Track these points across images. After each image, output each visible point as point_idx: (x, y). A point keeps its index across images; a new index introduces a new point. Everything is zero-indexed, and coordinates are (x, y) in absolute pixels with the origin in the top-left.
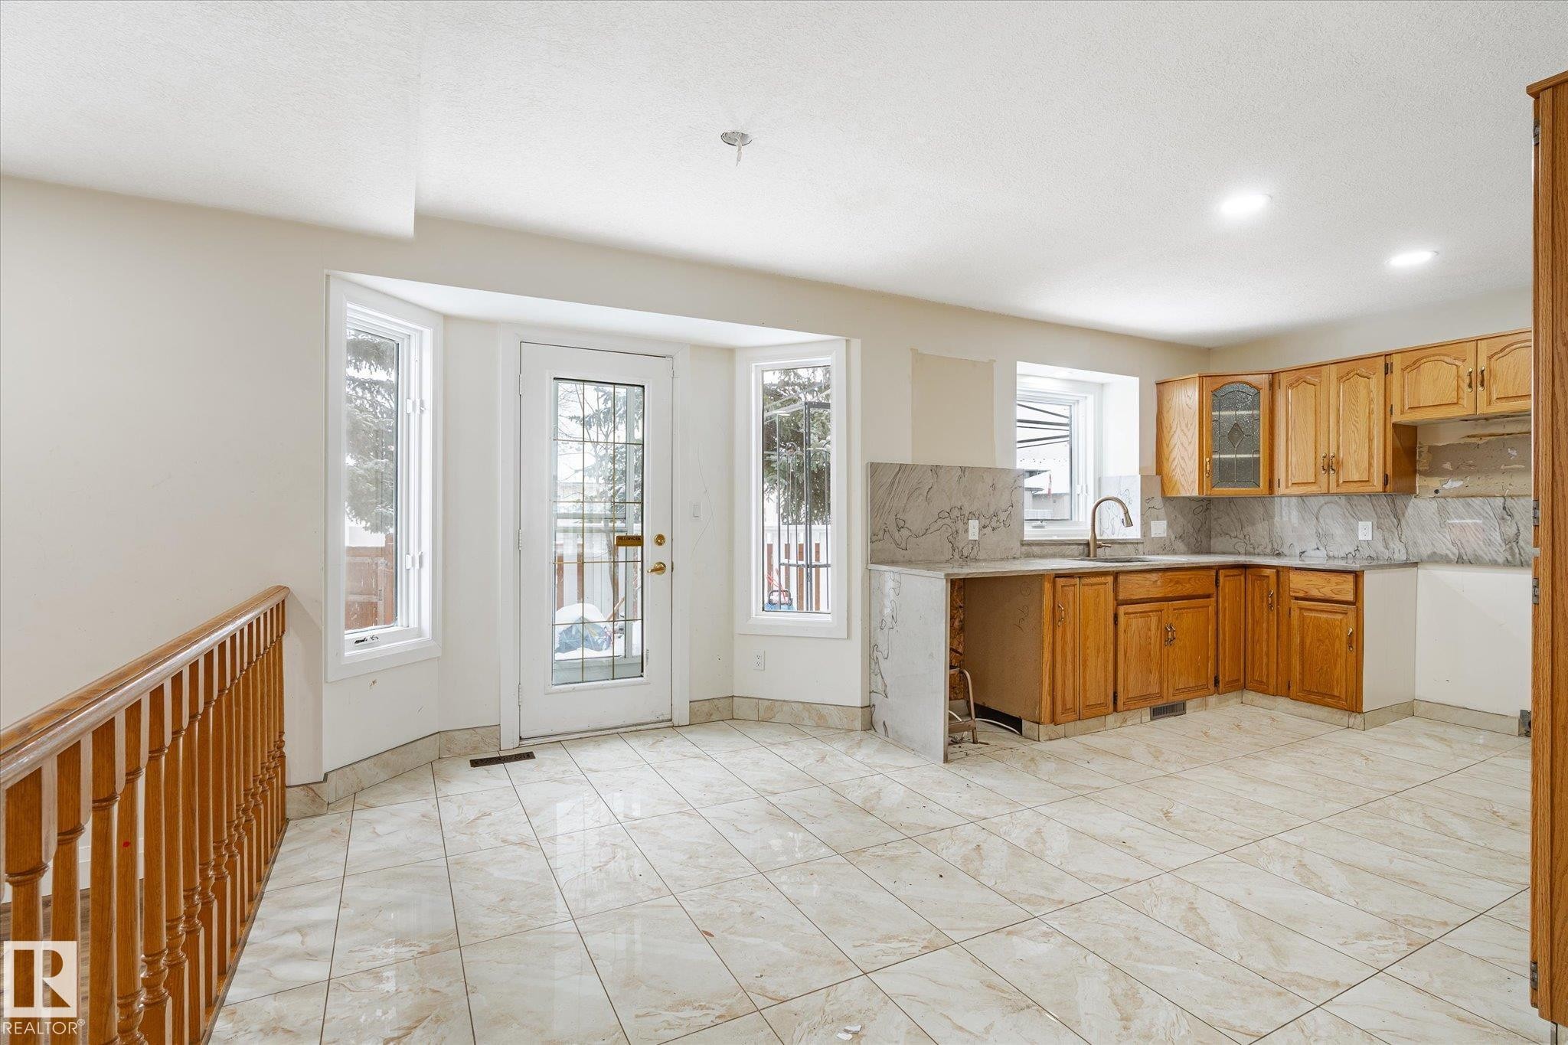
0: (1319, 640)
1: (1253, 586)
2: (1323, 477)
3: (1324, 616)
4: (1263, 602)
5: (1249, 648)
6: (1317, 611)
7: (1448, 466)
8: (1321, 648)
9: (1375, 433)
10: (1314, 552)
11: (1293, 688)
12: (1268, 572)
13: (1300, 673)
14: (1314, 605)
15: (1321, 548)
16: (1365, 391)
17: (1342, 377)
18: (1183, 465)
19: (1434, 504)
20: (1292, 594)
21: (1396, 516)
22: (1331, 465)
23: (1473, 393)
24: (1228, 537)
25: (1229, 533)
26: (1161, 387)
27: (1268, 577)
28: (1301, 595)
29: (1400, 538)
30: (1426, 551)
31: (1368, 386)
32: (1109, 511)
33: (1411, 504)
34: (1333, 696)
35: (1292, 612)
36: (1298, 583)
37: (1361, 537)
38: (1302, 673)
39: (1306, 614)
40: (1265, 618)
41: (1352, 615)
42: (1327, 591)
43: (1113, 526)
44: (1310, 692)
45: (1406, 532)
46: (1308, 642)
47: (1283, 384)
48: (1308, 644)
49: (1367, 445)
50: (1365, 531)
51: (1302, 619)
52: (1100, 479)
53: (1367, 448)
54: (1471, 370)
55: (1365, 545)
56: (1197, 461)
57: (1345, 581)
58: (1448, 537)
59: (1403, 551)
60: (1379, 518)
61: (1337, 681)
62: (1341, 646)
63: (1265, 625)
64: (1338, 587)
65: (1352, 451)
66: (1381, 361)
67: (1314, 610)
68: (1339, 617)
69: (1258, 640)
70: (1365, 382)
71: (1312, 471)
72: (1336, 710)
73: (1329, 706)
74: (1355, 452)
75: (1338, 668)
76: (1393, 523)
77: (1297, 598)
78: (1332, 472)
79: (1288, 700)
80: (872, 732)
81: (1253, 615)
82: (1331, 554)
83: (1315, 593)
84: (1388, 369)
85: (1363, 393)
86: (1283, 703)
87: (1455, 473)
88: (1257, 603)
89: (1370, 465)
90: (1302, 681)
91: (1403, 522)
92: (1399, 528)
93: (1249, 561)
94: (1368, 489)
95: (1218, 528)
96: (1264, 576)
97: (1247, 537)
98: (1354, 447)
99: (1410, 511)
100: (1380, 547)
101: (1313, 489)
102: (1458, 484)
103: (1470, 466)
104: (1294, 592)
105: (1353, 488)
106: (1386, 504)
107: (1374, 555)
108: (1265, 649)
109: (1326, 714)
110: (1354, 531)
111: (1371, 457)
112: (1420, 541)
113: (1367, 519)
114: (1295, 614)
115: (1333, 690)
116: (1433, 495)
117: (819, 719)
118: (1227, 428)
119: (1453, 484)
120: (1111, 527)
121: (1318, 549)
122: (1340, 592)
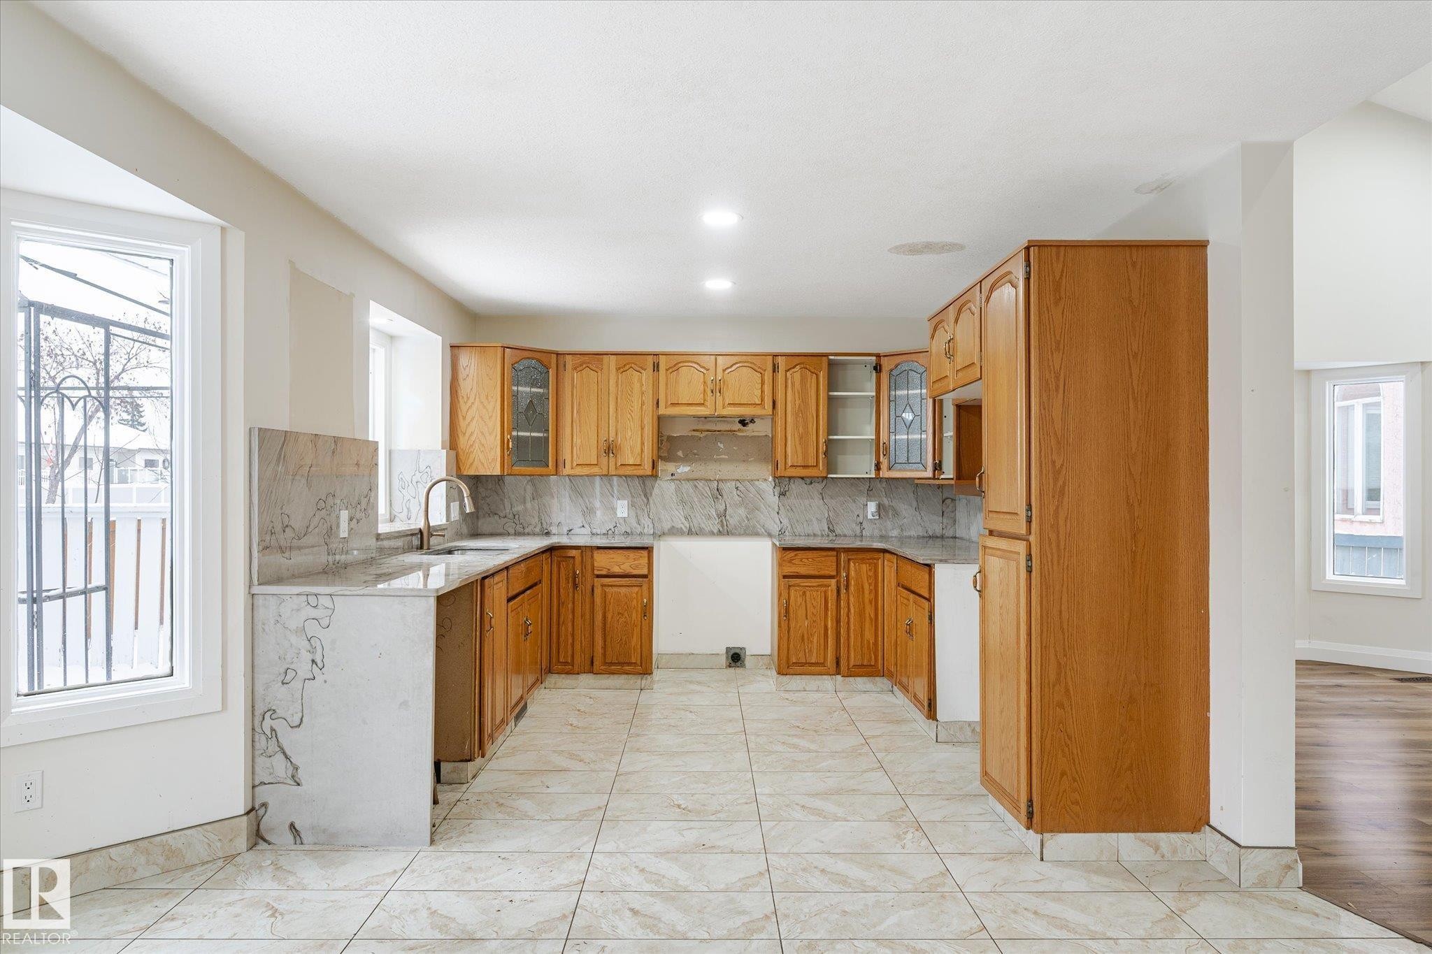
0: (619, 613)
1: (559, 568)
2: (604, 460)
3: (623, 590)
4: (568, 583)
5: (554, 630)
6: (617, 586)
7: (680, 453)
8: (621, 620)
9: (645, 422)
10: (579, 529)
11: (596, 663)
12: (573, 553)
13: (602, 647)
14: (615, 581)
15: (586, 525)
16: (639, 384)
17: (619, 368)
18: (483, 441)
19: (673, 486)
20: (596, 572)
21: (646, 495)
22: (610, 449)
23: (714, 398)
24: (497, 517)
25: (496, 512)
26: (456, 350)
27: (574, 557)
28: (604, 573)
29: (648, 515)
30: (667, 526)
31: (640, 380)
32: (403, 491)
33: (657, 485)
34: (630, 664)
35: (595, 589)
36: (602, 562)
37: (619, 515)
38: (604, 648)
39: (607, 590)
40: (571, 599)
41: (645, 587)
42: (626, 567)
43: (408, 509)
44: (612, 664)
45: (653, 509)
46: (609, 616)
47: (569, 366)
48: (610, 617)
49: (640, 433)
50: (622, 509)
51: (605, 595)
52: (390, 452)
53: (640, 436)
54: (712, 378)
55: (622, 521)
56: (499, 437)
57: (641, 557)
58: (682, 513)
59: (651, 526)
60: (633, 497)
61: (634, 650)
62: (636, 616)
63: (570, 606)
64: (636, 562)
65: (628, 438)
66: (650, 359)
67: (614, 586)
68: (636, 589)
69: (563, 622)
70: (639, 376)
71: (594, 452)
72: (631, 676)
73: (627, 674)
74: (631, 438)
75: (635, 637)
76: (643, 502)
77: (598, 576)
78: (611, 455)
79: (591, 676)
80: (262, 846)
81: (559, 596)
82: (594, 531)
83: (616, 570)
84: (656, 367)
85: (637, 386)
86: (586, 680)
87: (686, 460)
88: (563, 584)
89: (642, 451)
90: (604, 655)
91: (651, 501)
92: (648, 506)
93: (558, 543)
94: (640, 472)
95: (486, 508)
96: (569, 557)
97: (517, 517)
98: (630, 434)
99: (656, 491)
100: (633, 522)
101: (596, 470)
102: (687, 469)
103: (695, 454)
104: (598, 570)
105: (629, 471)
106: (639, 485)
107: (629, 531)
108: (570, 629)
109: (623, 681)
110: (614, 509)
111: (643, 444)
112: (663, 517)
113: (624, 498)
114: (598, 591)
115: (631, 657)
116: (670, 477)
117: (168, 858)
118: (524, 403)
119: (683, 469)
120: (405, 510)
121: (583, 526)
122: (637, 567)
